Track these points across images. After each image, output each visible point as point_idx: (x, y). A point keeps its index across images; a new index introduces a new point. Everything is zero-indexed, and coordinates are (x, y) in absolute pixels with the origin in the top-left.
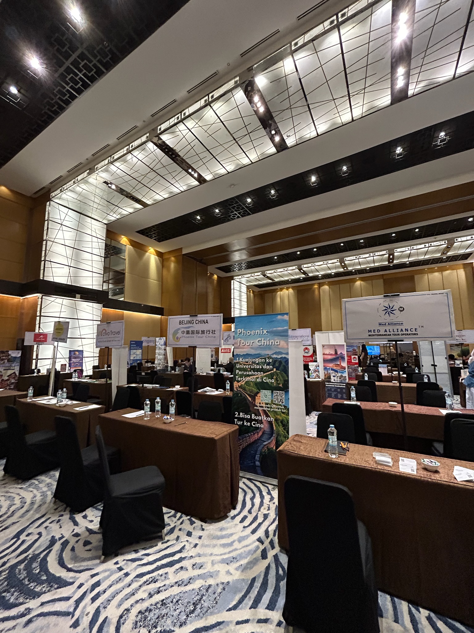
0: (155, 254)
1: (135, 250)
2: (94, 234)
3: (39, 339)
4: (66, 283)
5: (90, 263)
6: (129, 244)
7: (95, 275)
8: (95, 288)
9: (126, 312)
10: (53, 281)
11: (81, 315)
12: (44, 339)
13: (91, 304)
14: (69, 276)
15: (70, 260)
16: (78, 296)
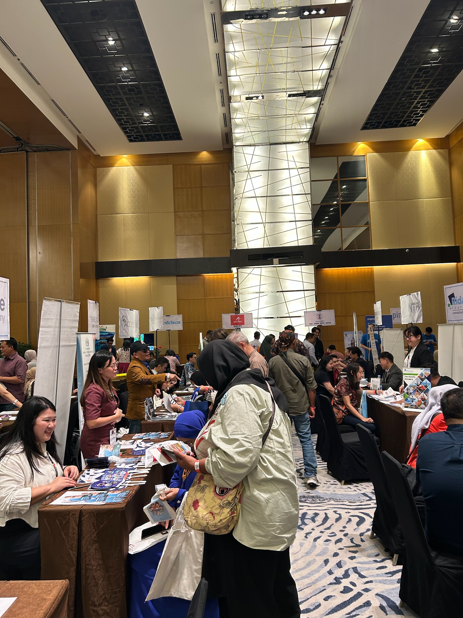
0: (430, 147)
1: (383, 157)
2: (292, 165)
3: (235, 322)
4: (263, 247)
5: (290, 210)
6: (371, 150)
7: (299, 224)
8: (301, 243)
9: (376, 268)
10: (247, 248)
11: (288, 285)
12: (241, 322)
13: (298, 268)
14: (265, 236)
15: (263, 215)
16: (276, 260)
